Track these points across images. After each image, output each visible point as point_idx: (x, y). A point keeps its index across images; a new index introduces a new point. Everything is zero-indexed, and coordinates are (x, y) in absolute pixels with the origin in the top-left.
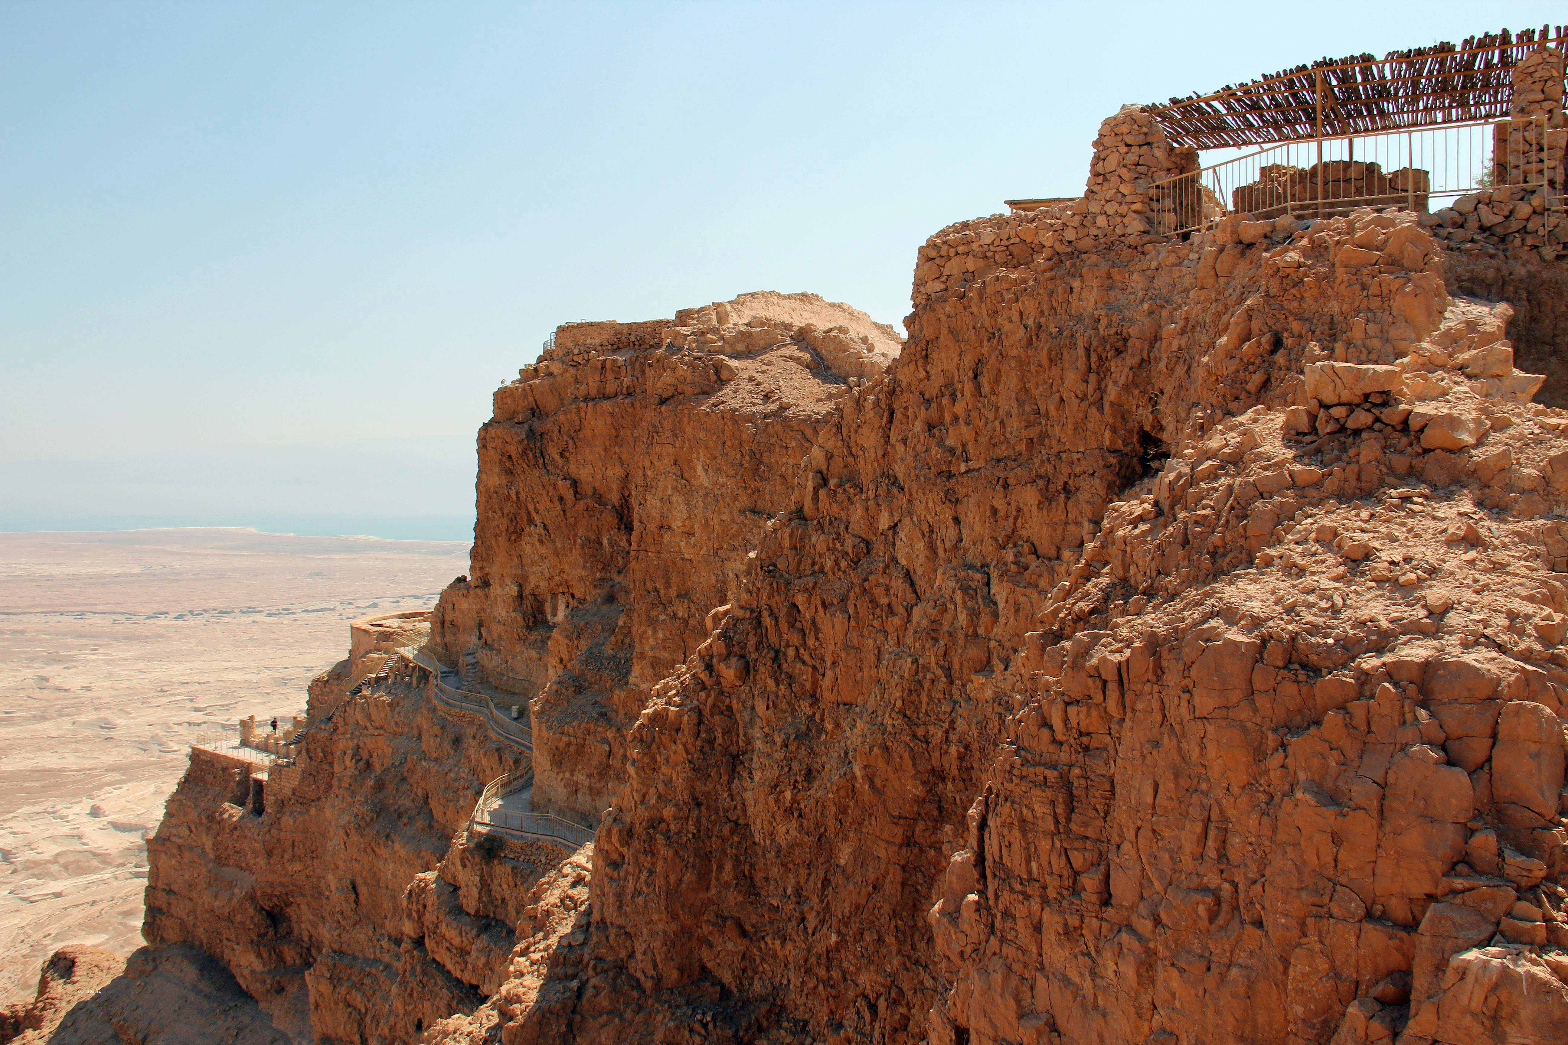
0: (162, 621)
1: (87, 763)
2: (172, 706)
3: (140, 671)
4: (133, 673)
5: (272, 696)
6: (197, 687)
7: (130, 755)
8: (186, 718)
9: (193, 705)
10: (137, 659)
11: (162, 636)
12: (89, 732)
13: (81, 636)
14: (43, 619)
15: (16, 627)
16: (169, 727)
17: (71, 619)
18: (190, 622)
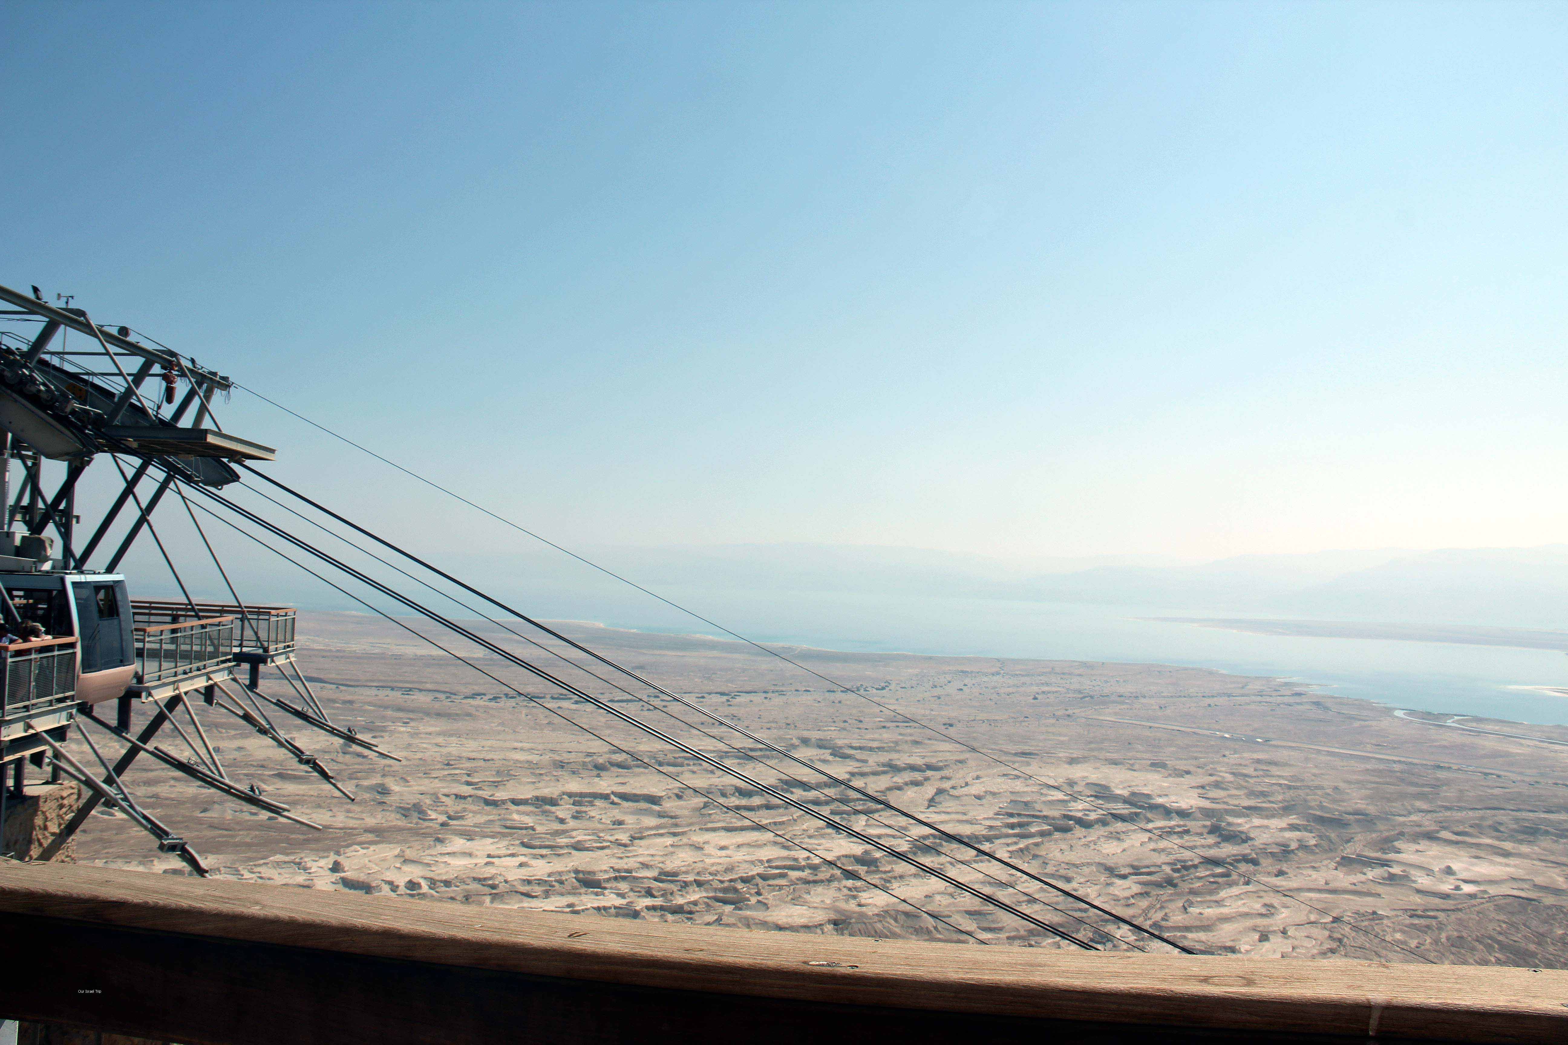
0: (478, 702)
1: (352, 823)
2: (449, 778)
3: (437, 745)
4: (429, 746)
5: (544, 777)
6: (482, 763)
7: (393, 819)
8: (455, 791)
9: (469, 779)
10: (439, 734)
11: (469, 715)
12: (367, 796)
13: (400, 709)
14: (374, 692)
15: (349, 698)
16: (438, 798)
17: (398, 694)
18: (501, 704)
